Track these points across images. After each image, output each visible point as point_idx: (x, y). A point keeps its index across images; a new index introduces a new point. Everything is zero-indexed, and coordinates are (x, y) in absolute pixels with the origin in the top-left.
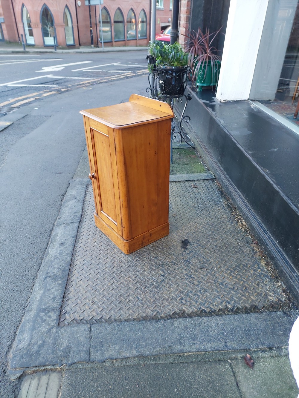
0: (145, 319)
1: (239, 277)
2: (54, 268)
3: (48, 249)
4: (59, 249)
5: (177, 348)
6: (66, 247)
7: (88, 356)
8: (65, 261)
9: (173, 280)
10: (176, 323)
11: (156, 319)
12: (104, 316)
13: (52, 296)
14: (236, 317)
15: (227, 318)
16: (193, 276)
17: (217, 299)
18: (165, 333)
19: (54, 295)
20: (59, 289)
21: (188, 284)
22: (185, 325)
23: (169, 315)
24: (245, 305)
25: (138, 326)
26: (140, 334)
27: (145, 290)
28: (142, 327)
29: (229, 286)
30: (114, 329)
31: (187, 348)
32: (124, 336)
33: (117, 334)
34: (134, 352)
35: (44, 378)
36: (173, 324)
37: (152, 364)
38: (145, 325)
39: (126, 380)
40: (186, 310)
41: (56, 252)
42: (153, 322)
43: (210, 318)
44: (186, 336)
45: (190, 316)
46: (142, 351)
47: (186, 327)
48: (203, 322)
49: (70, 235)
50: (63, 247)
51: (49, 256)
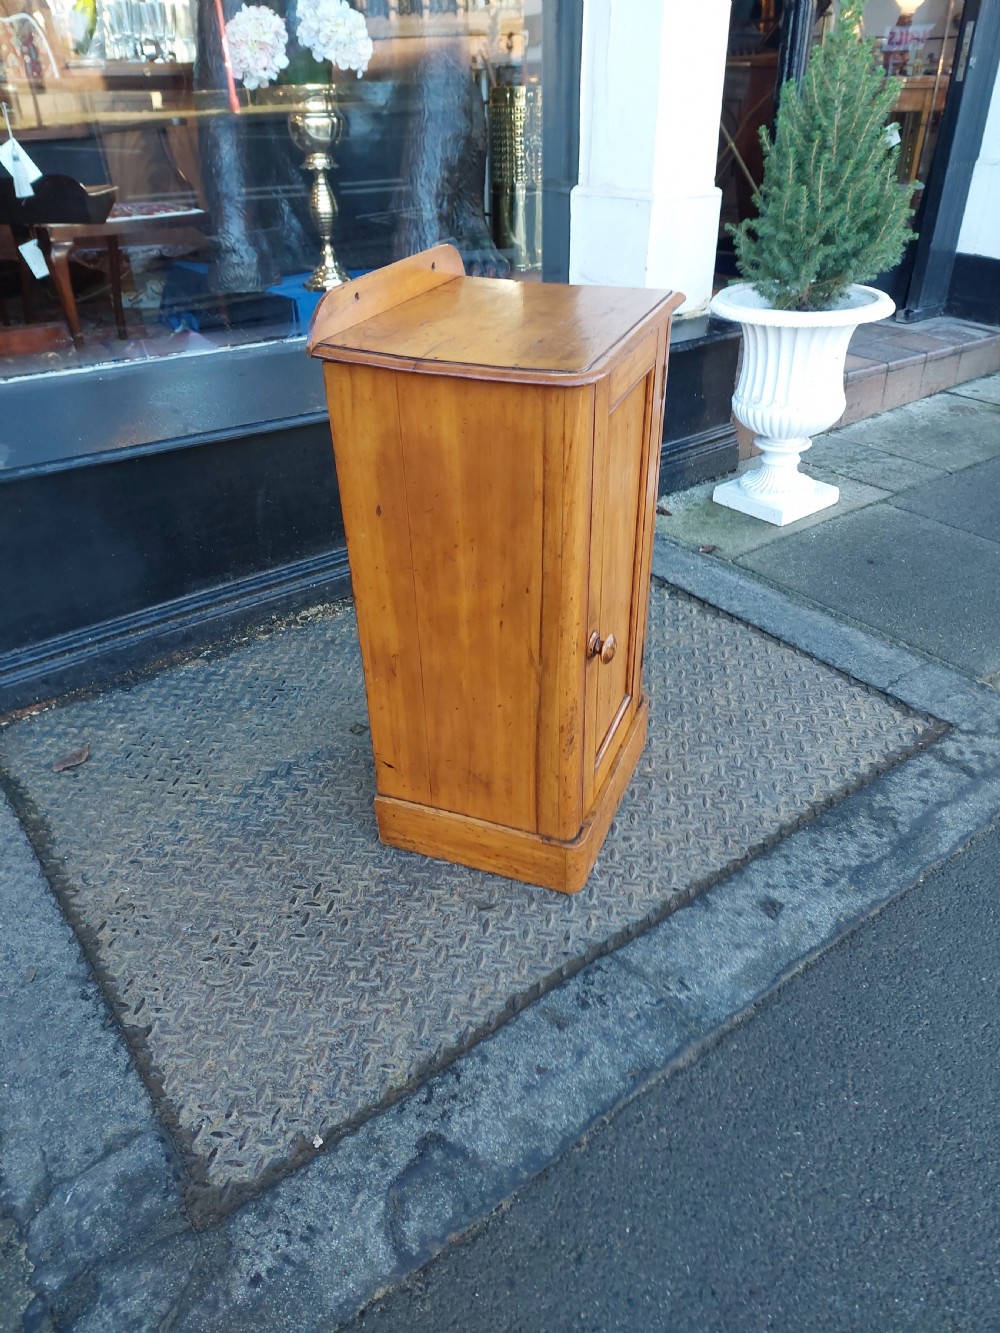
2: (865, 846)
4: (798, 898)
6: (768, 885)
8: (815, 843)
13: (925, 783)
19: (919, 780)
20: (896, 784)
41: (816, 893)
49: (708, 923)
50: (775, 894)
51: (847, 907)
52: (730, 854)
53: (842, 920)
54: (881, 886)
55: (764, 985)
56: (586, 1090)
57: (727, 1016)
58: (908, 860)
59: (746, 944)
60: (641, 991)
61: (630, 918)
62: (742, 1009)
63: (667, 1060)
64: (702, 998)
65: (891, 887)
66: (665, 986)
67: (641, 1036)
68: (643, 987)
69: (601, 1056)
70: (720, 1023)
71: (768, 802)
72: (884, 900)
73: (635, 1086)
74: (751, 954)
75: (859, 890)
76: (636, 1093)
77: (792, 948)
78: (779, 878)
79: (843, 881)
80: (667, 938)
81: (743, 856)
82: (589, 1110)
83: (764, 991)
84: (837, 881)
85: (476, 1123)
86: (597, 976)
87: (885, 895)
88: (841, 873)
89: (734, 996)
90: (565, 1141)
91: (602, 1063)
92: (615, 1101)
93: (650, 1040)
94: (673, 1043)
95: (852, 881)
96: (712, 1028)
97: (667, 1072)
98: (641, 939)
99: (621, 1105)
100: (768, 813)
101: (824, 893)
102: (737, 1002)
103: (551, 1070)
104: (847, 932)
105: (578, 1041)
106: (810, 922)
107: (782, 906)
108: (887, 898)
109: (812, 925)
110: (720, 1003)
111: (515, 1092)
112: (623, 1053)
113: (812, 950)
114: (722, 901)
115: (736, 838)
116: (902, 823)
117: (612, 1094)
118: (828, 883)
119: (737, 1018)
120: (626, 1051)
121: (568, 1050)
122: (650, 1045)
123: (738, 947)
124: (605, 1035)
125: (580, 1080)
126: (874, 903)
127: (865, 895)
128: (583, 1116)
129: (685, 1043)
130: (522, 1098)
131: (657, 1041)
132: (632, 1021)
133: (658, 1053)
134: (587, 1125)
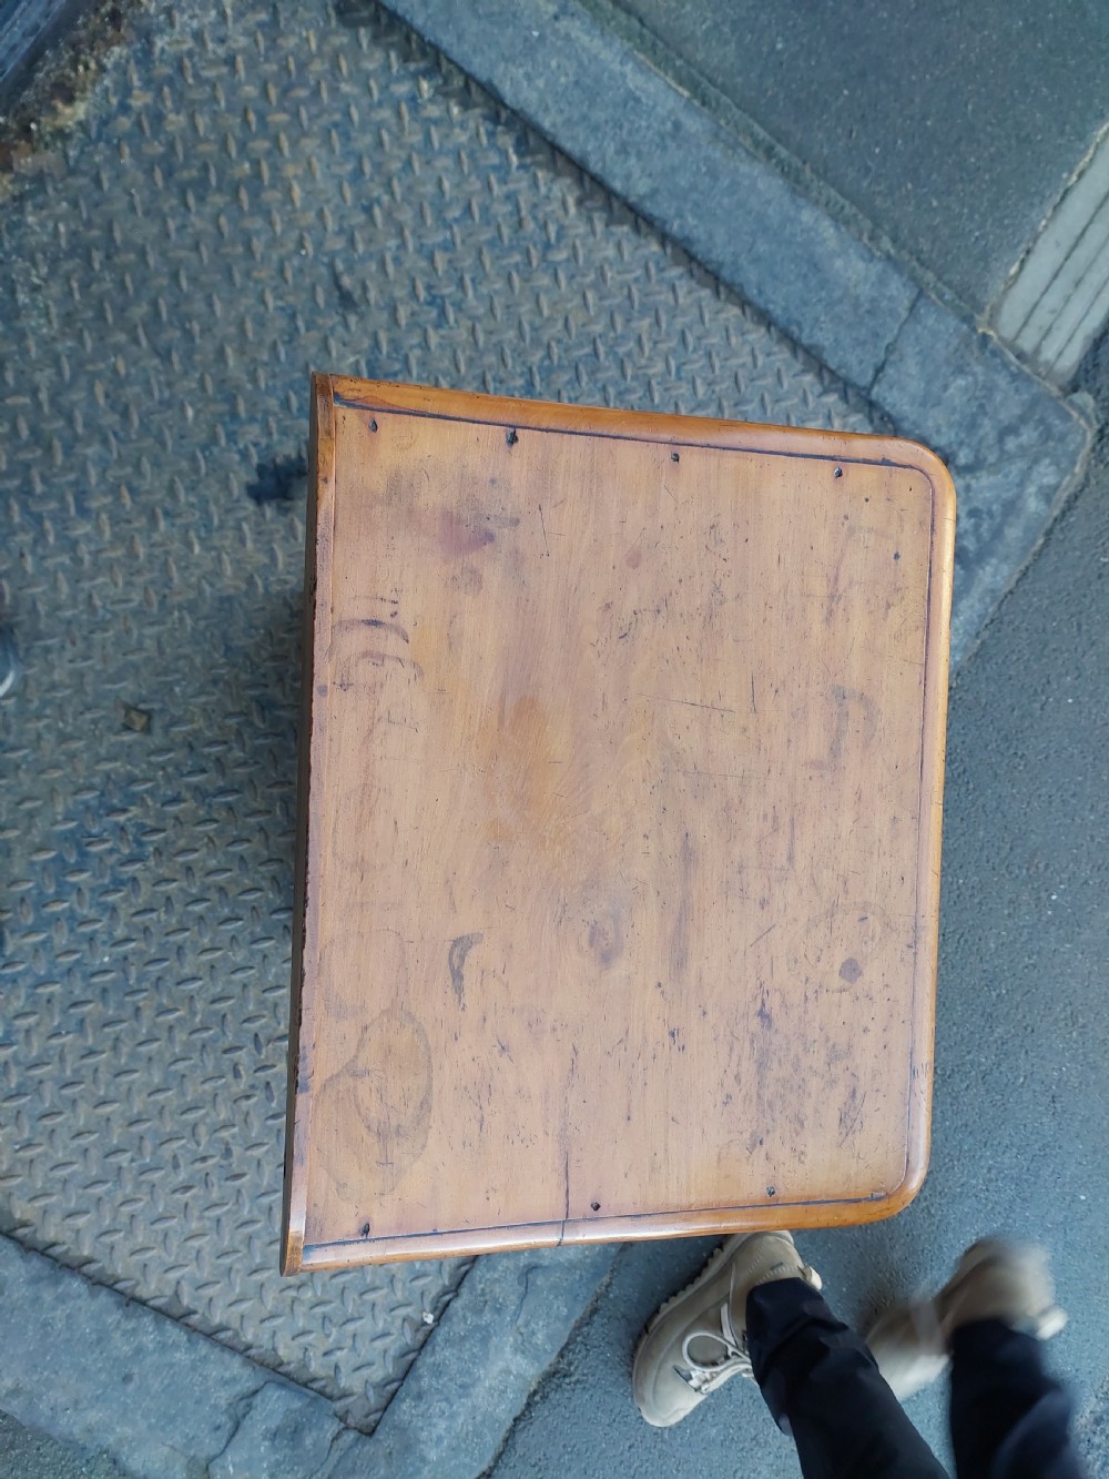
0: (713, 278)
1: (261, 145)
5: (694, 124)
7: (919, 304)
9: (511, 341)
10: (641, 187)
11: (685, 253)
12: (816, 392)
14: (446, 40)
15: (479, 66)
16: (422, 294)
17: (436, 144)
18: (693, 188)
21: (473, 280)
22: (622, 157)
23: (637, 229)
24: (369, 46)
25: (750, 277)
26: (762, 247)
27: (635, 384)
28: (743, 261)
29: (337, 146)
30: (817, 320)
31: (671, 102)
32: (805, 276)
33: (820, 300)
34: (807, 216)
35: (1027, 343)
36: (654, 192)
37: (787, 146)
38: (728, 259)
39: (868, 170)
40: (571, 201)
42: (698, 249)
43: (531, 110)
44: (648, 127)
45: (579, 170)
46: (787, 198)
47: (623, 150)
48: (559, 119)
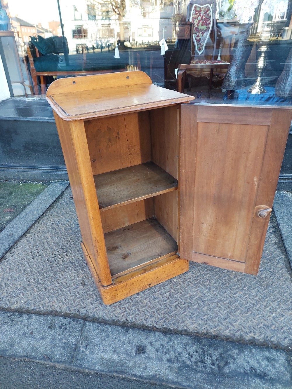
3: (141, 377)
4: (153, 355)
6: (151, 343)
8: (187, 344)
13: (264, 363)
19: (263, 360)
20: (251, 352)
41: (161, 360)
49: (118, 337)
50: (149, 348)
51: (165, 374)
52: (157, 324)
53: (157, 377)
54: (187, 380)
55: (106, 370)
56: (33, 348)
57: (85, 367)
58: (212, 382)
59: (118, 353)
60: (75, 337)
61: (105, 316)
62: (91, 370)
63: (57, 361)
64: (86, 355)
65: (191, 384)
66: (82, 342)
67: (59, 348)
68: (77, 337)
69: (45, 343)
70: (81, 367)
71: (194, 319)
72: (182, 385)
73: (41, 359)
74: (115, 357)
75: (177, 373)
76: (39, 361)
77: (129, 368)
78: (157, 345)
79: (176, 365)
80: (103, 330)
81: (159, 328)
82: (27, 354)
83: (103, 371)
84: (174, 363)
85: (7, 331)
86: (73, 323)
87: (185, 384)
88: (178, 361)
89: (94, 364)
90: (14, 355)
91: (43, 346)
92: (34, 358)
93: (59, 352)
94: (63, 359)
95: (179, 368)
96: (77, 366)
97: (51, 364)
98: (97, 324)
99: (33, 360)
100: (188, 322)
101: (164, 362)
102: (93, 367)
103: (33, 335)
104: (152, 382)
105: (47, 335)
106: (146, 366)
107: (144, 352)
108: (185, 386)
109: (145, 368)
110: (88, 362)
111: (21, 333)
112: (50, 348)
113: (135, 375)
114: (131, 335)
115: (167, 321)
116: (230, 367)
117: (36, 356)
118: (169, 360)
119: (87, 371)
120: (51, 348)
121: (42, 334)
122: (57, 353)
123: (115, 351)
124: (53, 339)
125: (35, 344)
126: (177, 383)
127: (177, 378)
128: (24, 354)
129: (65, 362)
130: (20, 335)
131: (60, 354)
132: (62, 342)
133: (57, 357)
134: (21, 357)
